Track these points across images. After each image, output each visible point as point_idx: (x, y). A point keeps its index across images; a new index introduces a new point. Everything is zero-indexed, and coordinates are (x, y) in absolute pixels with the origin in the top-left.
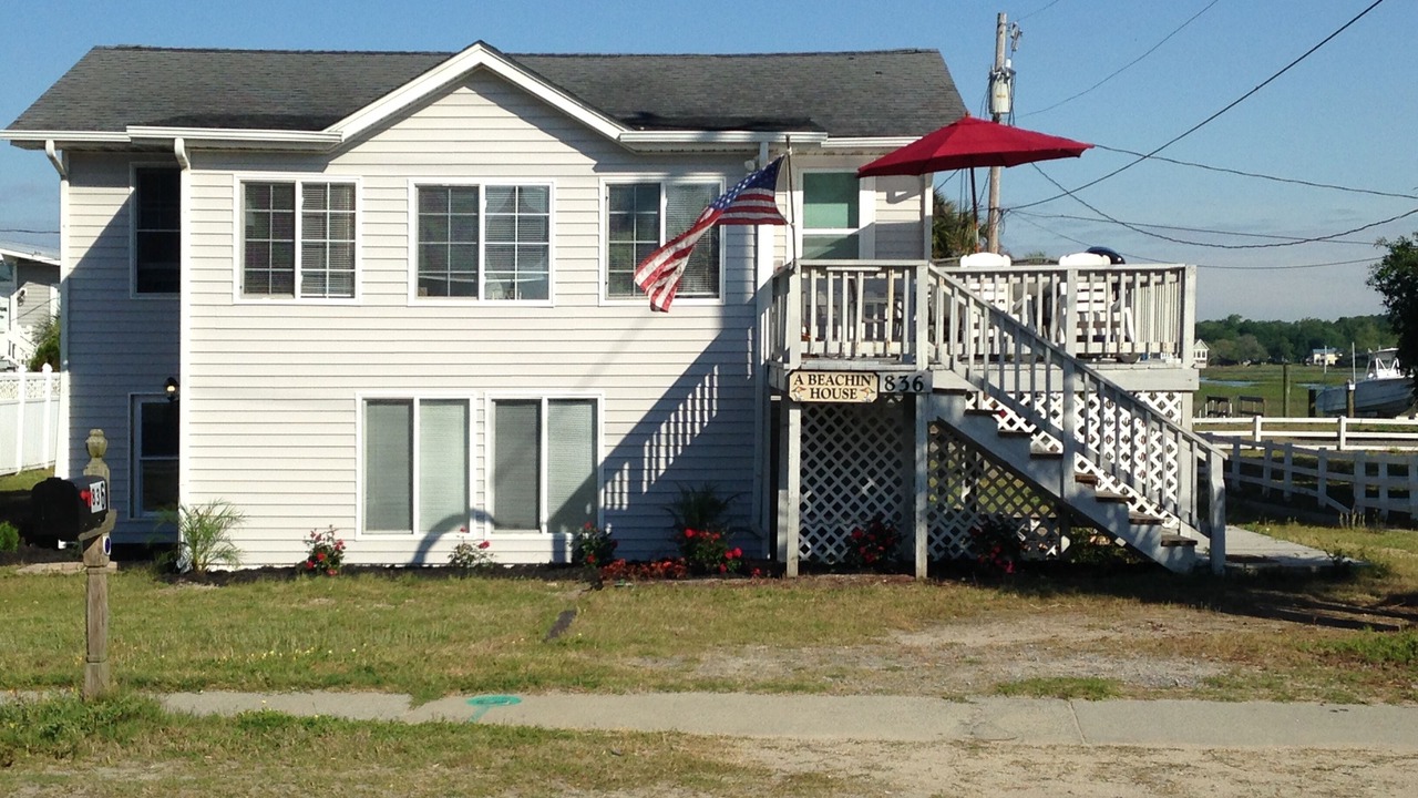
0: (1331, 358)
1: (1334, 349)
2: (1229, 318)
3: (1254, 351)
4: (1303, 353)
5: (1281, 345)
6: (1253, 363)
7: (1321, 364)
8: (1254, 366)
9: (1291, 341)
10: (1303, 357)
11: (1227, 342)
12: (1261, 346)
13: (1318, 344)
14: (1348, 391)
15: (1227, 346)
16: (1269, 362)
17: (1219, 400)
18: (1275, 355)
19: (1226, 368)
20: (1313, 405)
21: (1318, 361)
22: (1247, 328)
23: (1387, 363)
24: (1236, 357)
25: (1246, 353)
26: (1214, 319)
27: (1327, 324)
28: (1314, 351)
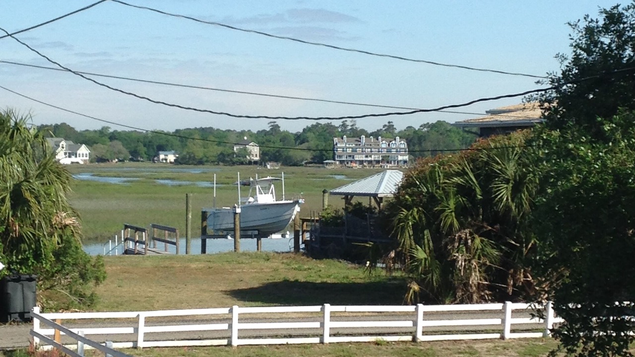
0: (171, 158)
1: (173, 151)
2: (102, 129)
3: (120, 152)
4: (153, 154)
5: (138, 148)
6: (120, 161)
7: (164, 161)
8: (120, 163)
9: (145, 146)
10: (152, 157)
11: (102, 146)
12: (124, 149)
13: (162, 148)
14: (235, 213)
15: (102, 149)
16: (131, 160)
17: (137, 229)
18: (135, 155)
19: (102, 164)
20: (205, 224)
21: (162, 160)
22: (114, 136)
23: (266, 190)
24: (108, 156)
25: (115, 153)
26: (91, 129)
27: (167, 134)
28: (160, 152)
